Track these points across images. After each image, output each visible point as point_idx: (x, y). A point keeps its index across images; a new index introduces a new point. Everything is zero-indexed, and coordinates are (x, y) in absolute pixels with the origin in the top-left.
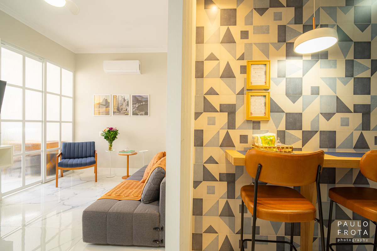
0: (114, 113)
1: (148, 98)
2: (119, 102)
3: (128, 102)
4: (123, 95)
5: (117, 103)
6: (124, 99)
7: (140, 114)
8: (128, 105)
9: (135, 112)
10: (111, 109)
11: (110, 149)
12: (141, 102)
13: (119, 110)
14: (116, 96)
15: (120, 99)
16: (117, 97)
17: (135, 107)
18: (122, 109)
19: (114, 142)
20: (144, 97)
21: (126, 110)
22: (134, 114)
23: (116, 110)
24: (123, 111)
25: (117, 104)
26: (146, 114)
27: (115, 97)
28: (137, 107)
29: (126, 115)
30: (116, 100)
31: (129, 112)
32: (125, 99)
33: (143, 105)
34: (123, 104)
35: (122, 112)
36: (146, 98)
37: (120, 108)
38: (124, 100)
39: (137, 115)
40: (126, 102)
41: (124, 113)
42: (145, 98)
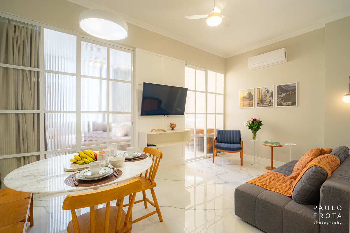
0: (257, 105)
1: (296, 86)
2: (263, 94)
3: (272, 93)
4: (266, 87)
5: (260, 95)
6: (268, 91)
7: (286, 104)
8: (272, 96)
9: (279, 102)
10: (255, 102)
11: (254, 138)
12: (287, 91)
13: (262, 102)
15: (264, 91)
16: (261, 90)
17: (280, 97)
18: (265, 101)
19: (258, 133)
20: (291, 85)
21: (270, 101)
22: (279, 104)
23: (259, 102)
24: (266, 103)
25: (260, 97)
26: (294, 104)
27: (259, 90)
28: (282, 98)
29: (269, 106)
30: (260, 92)
31: (273, 103)
32: (269, 90)
33: (289, 94)
34: (266, 96)
35: (265, 103)
36: (293, 87)
37: (264, 100)
38: (268, 92)
39: (283, 105)
40: (270, 93)
41: (268, 104)
42: (292, 87)
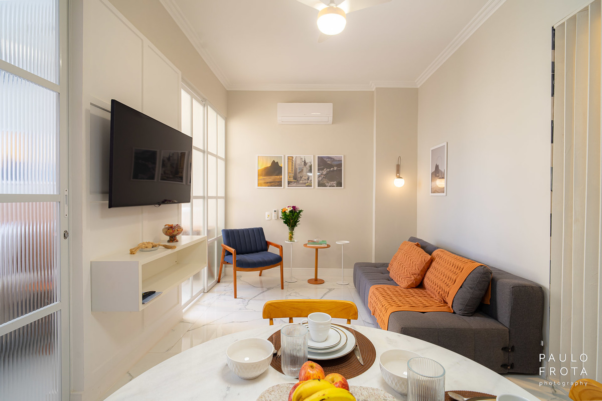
0: (288, 184)
1: (341, 161)
2: (297, 167)
3: (311, 167)
4: (302, 156)
5: (293, 168)
6: (305, 162)
7: (329, 185)
8: (310, 171)
9: (321, 182)
10: (285, 177)
11: (291, 238)
12: (331, 166)
13: (296, 179)
14: (292, 157)
15: (298, 162)
16: (294, 160)
17: (322, 174)
18: (301, 177)
20: (336, 159)
21: (308, 179)
22: (320, 184)
23: (292, 179)
24: (303, 181)
25: (293, 170)
26: (339, 184)
27: (290, 159)
28: (325, 175)
29: (307, 186)
30: (292, 163)
31: (313, 182)
32: (307, 162)
33: (334, 170)
34: (302, 170)
35: (301, 182)
36: (339, 161)
37: (299, 176)
38: (305, 164)
39: (325, 186)
40: (307, 166)
41: (305, 183)
42: (336, 161)
